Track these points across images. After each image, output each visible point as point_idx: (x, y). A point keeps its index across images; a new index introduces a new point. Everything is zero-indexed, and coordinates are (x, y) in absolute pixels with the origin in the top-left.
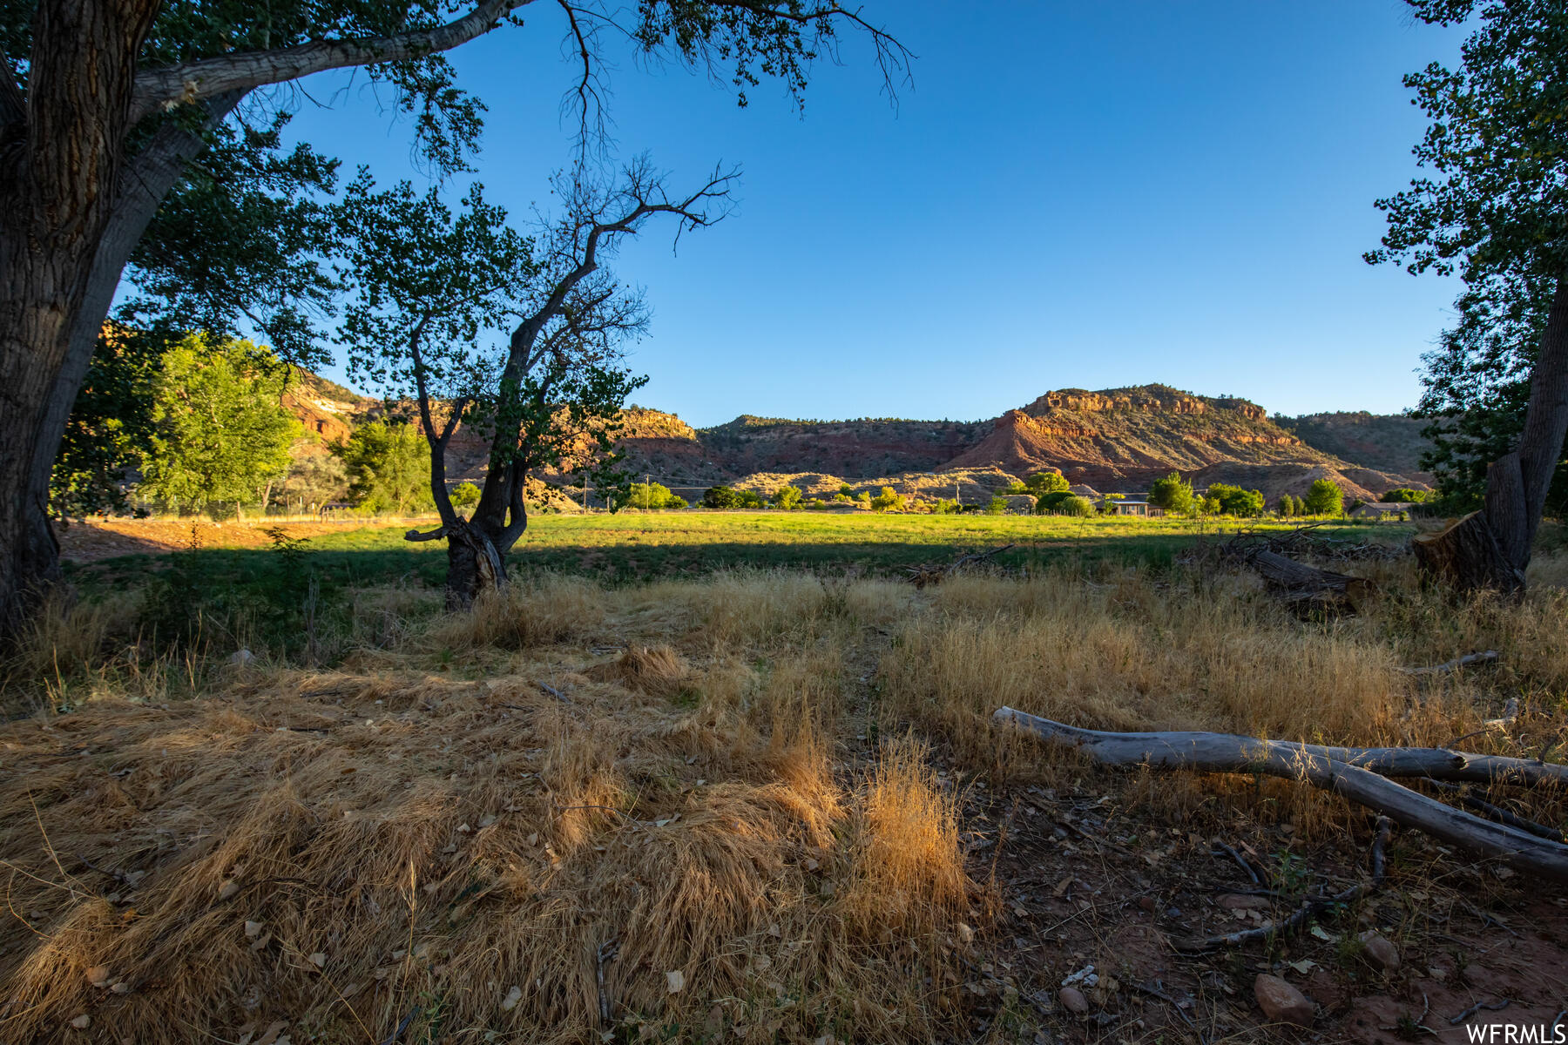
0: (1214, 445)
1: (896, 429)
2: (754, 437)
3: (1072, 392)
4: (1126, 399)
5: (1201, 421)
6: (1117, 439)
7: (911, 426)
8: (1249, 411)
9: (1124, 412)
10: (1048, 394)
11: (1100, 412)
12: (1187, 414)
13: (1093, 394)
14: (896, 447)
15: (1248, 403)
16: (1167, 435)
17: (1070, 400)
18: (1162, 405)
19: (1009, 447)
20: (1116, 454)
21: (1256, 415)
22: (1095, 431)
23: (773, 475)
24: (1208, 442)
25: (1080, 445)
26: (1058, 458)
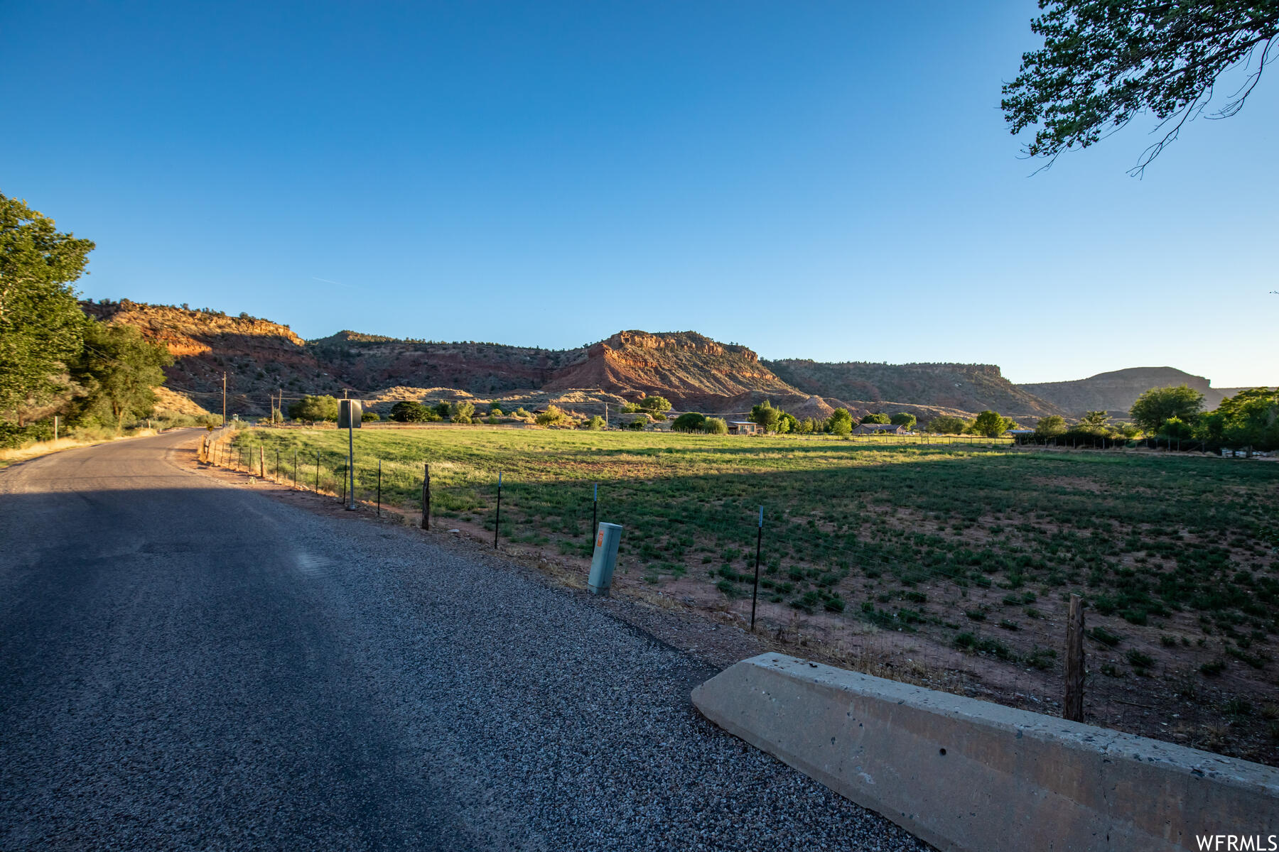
0: (730, 378)
1: (497, 352)
2: (364, 352)
3: (637, 333)
4: (673, 341)
5: (721, 360)
6: (670, 370)
7: (509, 350)
8: (748, 355)
9: (672, 351)
10: (622, 332)
11: (656, 349)
12: (712, 355)
13: (652, 335)
14: (498, 367)
15: (747, 349)
16: (701, 369)
17: (637, 339)
18: (696, 347)
19: (601, 373)
20: (671, 381)
21: (752, 358)
22: (655, 364)
23: (411, 389)
24: (726, 375)
25: (646, 373)
26: (637, 383)
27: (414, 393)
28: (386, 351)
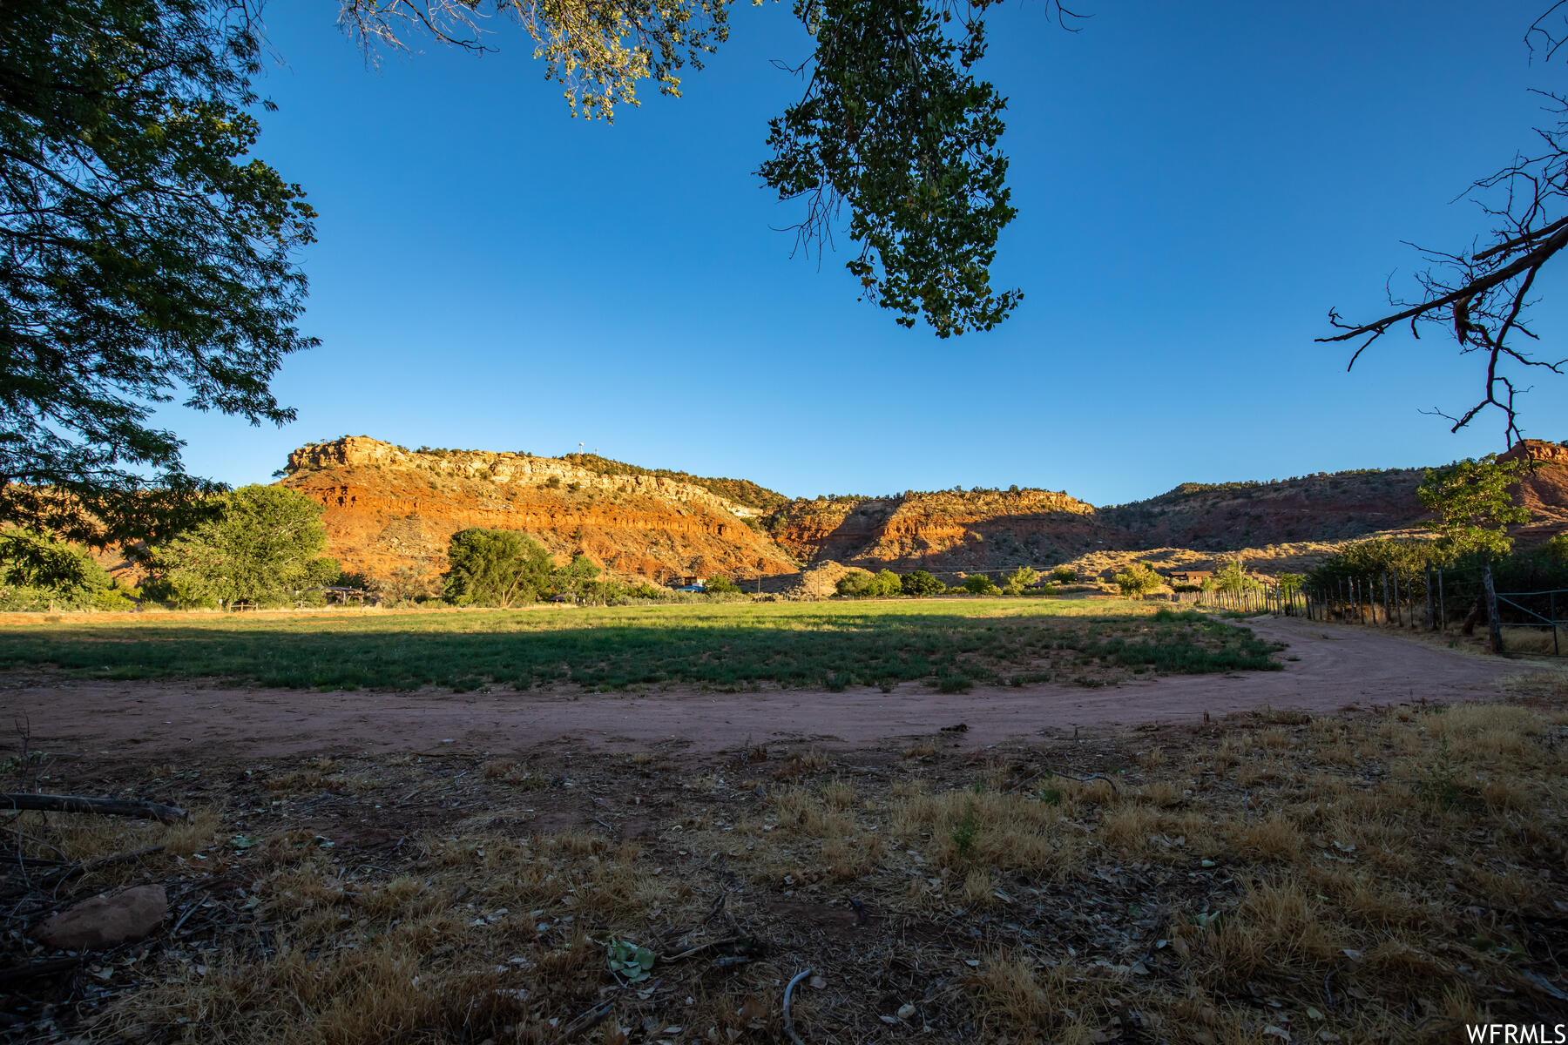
27: (1178, 560)
28: (1196, 504)
